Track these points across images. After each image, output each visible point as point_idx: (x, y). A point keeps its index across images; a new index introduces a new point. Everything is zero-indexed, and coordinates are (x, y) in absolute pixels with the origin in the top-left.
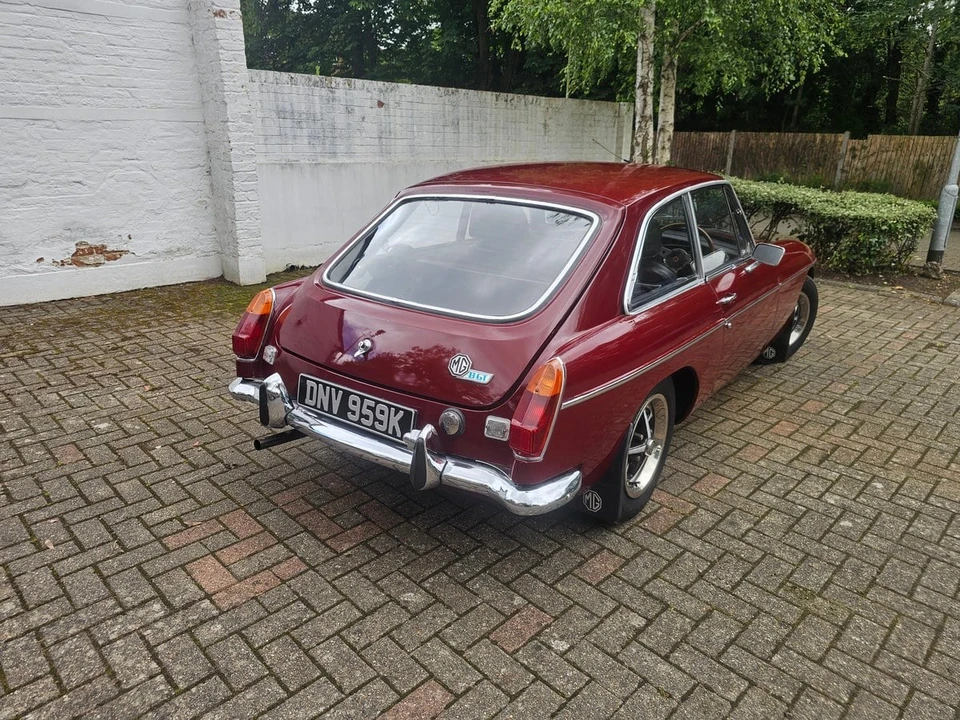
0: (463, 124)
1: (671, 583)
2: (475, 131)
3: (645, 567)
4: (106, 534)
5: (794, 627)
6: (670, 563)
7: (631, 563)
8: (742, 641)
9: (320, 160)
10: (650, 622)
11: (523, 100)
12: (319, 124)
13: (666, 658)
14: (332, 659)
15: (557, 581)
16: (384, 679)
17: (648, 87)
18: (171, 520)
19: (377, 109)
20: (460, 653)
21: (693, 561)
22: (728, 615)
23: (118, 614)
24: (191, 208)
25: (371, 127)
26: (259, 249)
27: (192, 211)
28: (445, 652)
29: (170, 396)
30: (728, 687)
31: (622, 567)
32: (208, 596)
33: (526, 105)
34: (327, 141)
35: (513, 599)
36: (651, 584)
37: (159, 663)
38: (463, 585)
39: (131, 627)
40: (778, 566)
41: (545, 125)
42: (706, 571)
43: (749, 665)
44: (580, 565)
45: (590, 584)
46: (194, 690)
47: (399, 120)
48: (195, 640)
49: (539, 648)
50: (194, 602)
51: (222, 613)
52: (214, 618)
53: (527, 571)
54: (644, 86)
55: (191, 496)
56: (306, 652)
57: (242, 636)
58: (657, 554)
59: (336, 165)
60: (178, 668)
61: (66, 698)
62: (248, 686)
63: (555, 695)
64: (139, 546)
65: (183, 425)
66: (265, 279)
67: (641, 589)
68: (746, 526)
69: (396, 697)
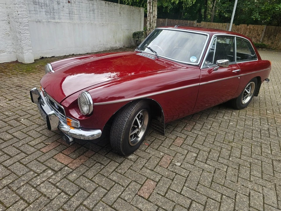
0: (96, 11)
1: (198, 144)
2: (99, 13)
3: (190, 140)
4: (17, 150)
5: (231, 150)
6: (196, 138)
7: (186, 140)
8: (221, 156)
9: (50, 20)
10: (198, 154)
11: (113, 5)
12: (48, 7)
13: (206, 163)
14: (116, 178)
15: (170, 147)
16: (134, 181)
17: (151, 3)
18: (40, 143)
19: (68, 4)
20: (153, 170)
21: (201, 137)
22: (215, 150)
23: (36, 176)
24: (3, 36)
25: (66, 10)
26: (31, 51)
27: (4, 37)
28: (148, 171)
29: (17, 102)
30: (223, 168)
31: (184, 141)
32: (66, 166)
33: (114, 6)
34: (52, 14)
35: (160, 153)
36: (194, 144)
37: (60, 189)
38: (144, 151)
39: (44, 179)
40: (221, 136)
41: (120, 13)
42: (205, 139)
43: (225, 161)
44: (174, 141)
45: (179, 147)
46: (76, 195)
47: (75, 8)
48: (69, 180)
49: (173, 166)
50: (62, 168)
51: (73, 170)
52: (71, 172)
53: (160, 145)
54: (150, 3)
55: (43, 135)
56: (107, 177)
57: (84, 176)
58: (192, 137)
59: (55, 22)
60: (67, 189)
61: (31, 206)
62: (94, 191)
63: (183, 177)
64: (32, 153)
65: (28, 112)
66: (34, 61)
67: (192, 146)
68: (209, 127)
69: (141, 186)
